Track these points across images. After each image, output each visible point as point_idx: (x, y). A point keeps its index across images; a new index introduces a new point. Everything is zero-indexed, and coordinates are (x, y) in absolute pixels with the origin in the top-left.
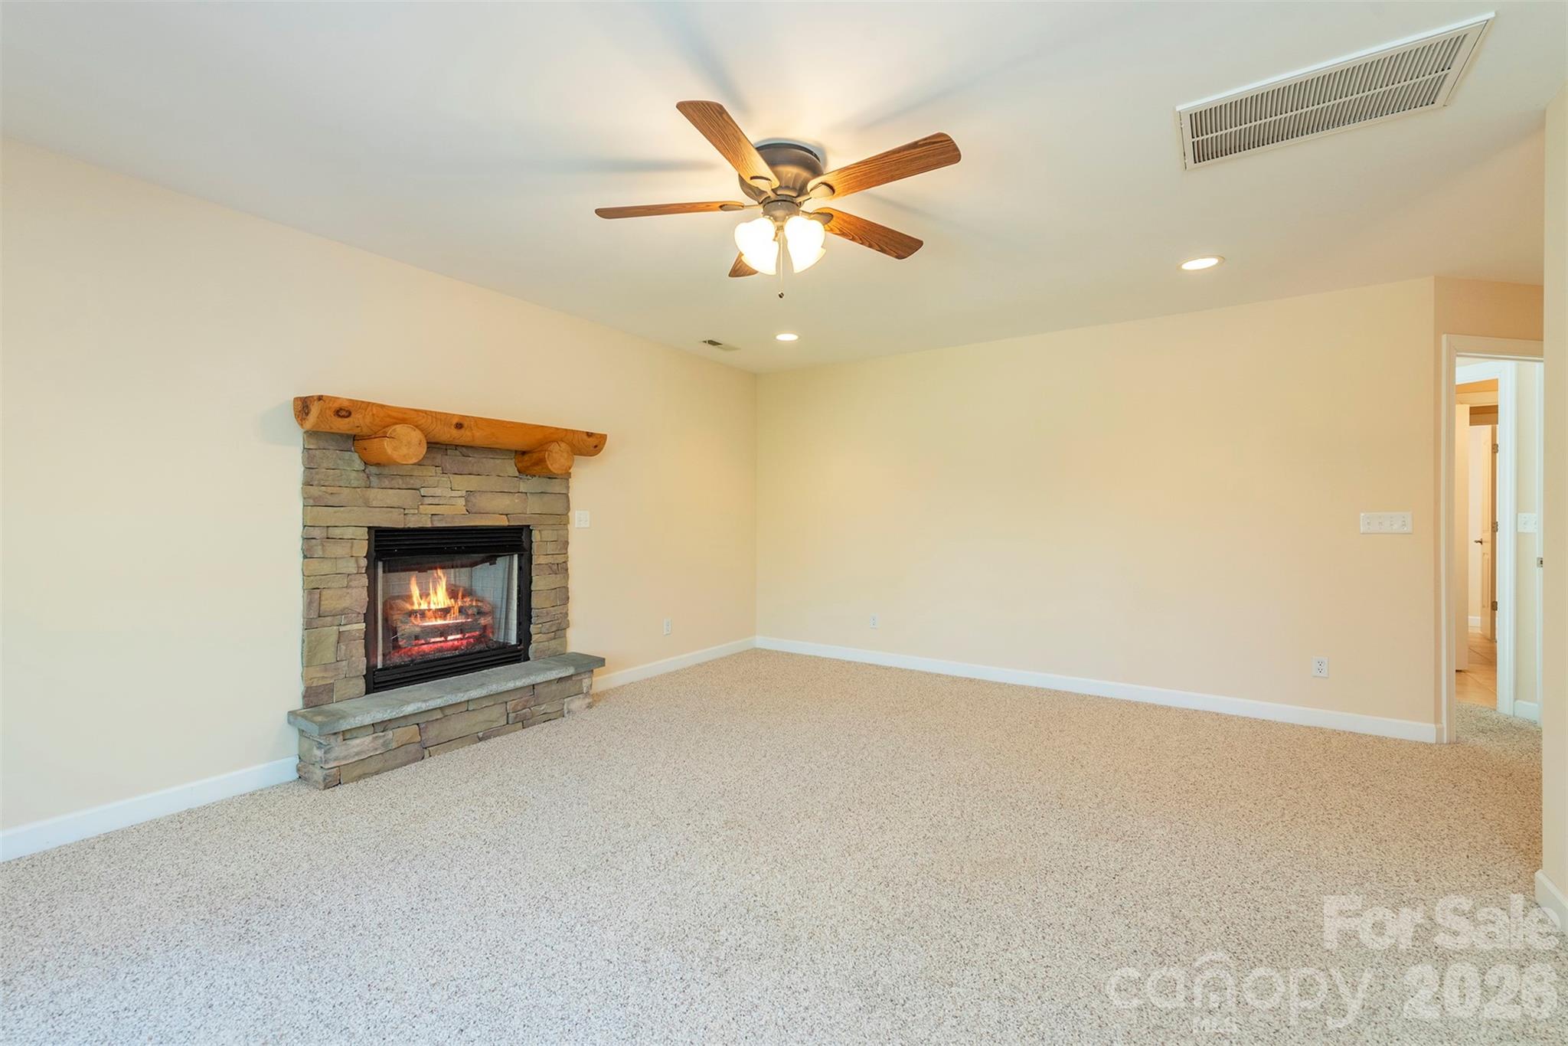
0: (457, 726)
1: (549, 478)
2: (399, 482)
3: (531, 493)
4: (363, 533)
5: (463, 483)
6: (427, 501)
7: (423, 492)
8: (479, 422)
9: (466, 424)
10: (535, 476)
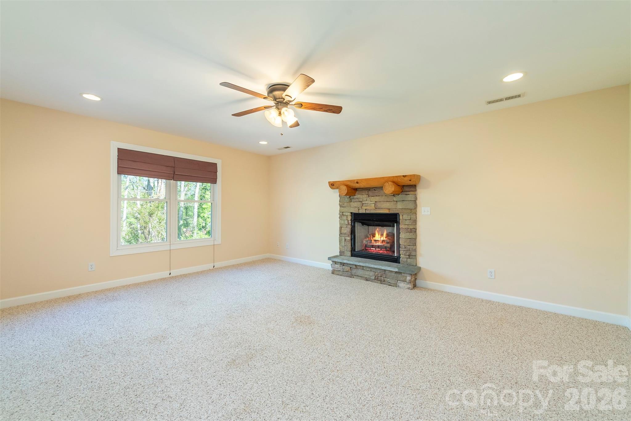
0: (360, 272)
1: (406, 195)
2: (357, 200)
3: (399, 201)
4: (349, 214)
5: (374, 199)
6: (364, 205)
7: (363, 202)
8: (362, 180)
9: (359, 182)
10: (399, 194)
